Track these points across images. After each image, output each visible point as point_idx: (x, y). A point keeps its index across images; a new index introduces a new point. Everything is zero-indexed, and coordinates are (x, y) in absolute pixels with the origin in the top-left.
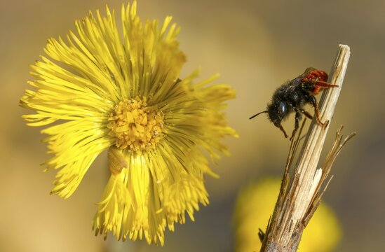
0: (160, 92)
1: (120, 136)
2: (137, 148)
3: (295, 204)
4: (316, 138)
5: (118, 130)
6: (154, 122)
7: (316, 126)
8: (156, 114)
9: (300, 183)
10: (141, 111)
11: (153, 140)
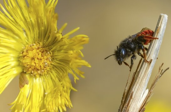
0: (50, 39)
1: (25, 65)
2: (36, 73)
3: (129, 110)
4: (145, 70)
5: (24, 61)
6: (45, 57)
7: (145, 63)
8: (47, 52)
9: (133, 97)
10: (38, 51)
11: (45, 68)
